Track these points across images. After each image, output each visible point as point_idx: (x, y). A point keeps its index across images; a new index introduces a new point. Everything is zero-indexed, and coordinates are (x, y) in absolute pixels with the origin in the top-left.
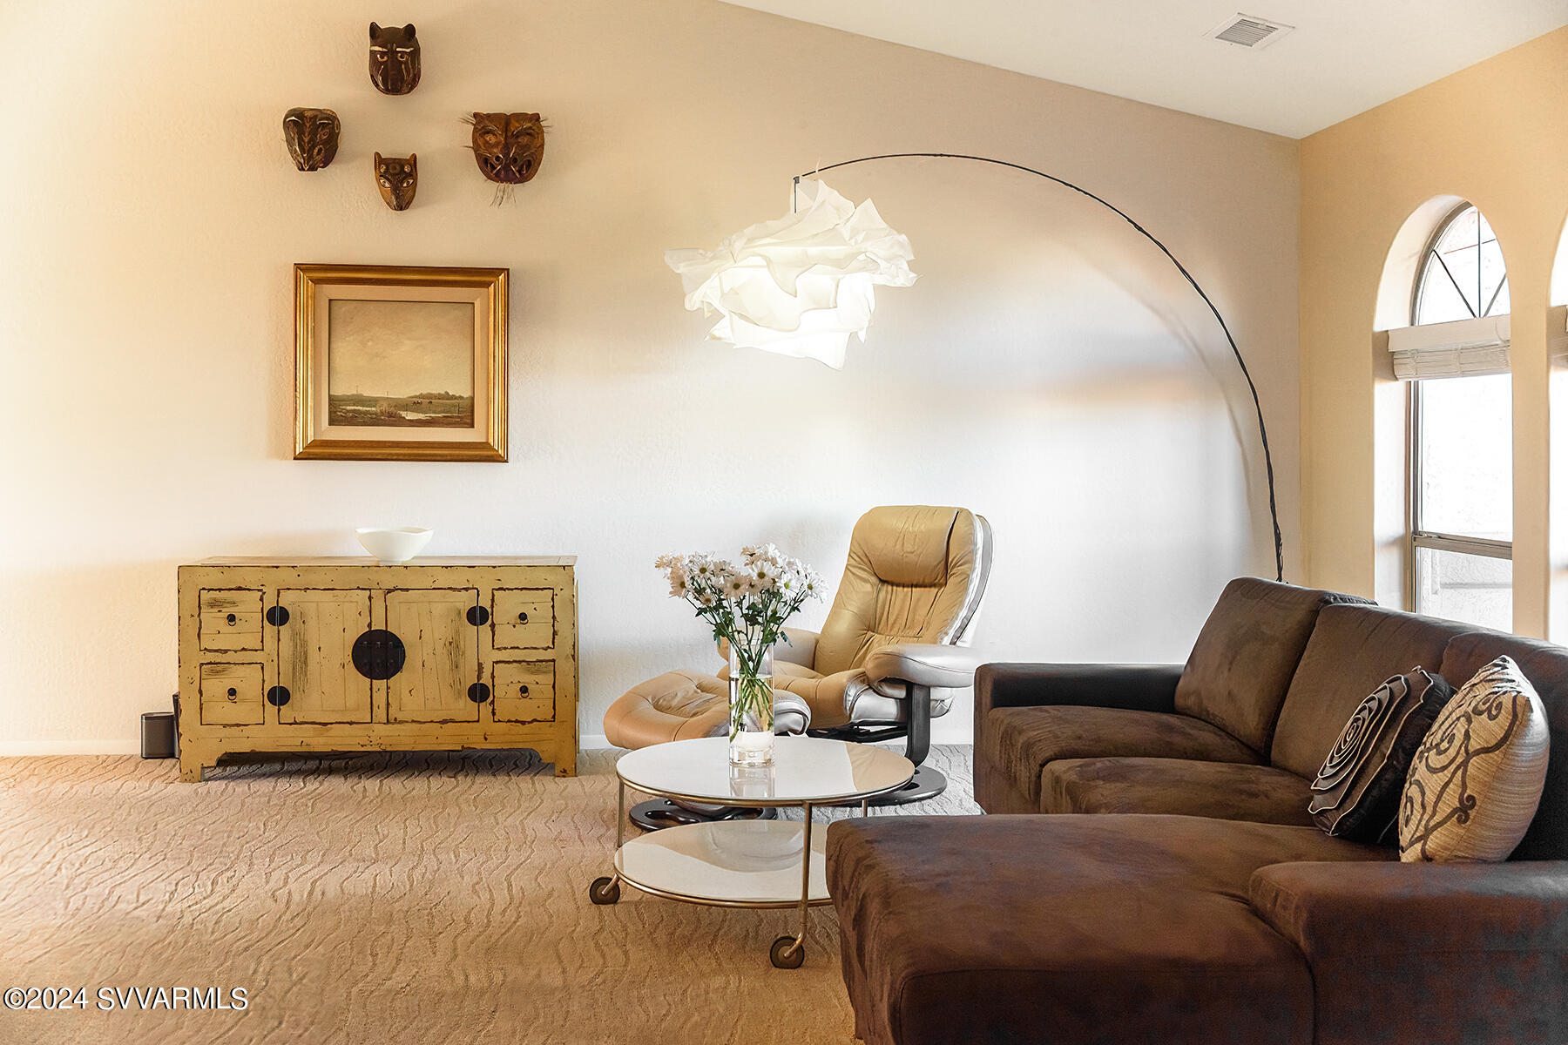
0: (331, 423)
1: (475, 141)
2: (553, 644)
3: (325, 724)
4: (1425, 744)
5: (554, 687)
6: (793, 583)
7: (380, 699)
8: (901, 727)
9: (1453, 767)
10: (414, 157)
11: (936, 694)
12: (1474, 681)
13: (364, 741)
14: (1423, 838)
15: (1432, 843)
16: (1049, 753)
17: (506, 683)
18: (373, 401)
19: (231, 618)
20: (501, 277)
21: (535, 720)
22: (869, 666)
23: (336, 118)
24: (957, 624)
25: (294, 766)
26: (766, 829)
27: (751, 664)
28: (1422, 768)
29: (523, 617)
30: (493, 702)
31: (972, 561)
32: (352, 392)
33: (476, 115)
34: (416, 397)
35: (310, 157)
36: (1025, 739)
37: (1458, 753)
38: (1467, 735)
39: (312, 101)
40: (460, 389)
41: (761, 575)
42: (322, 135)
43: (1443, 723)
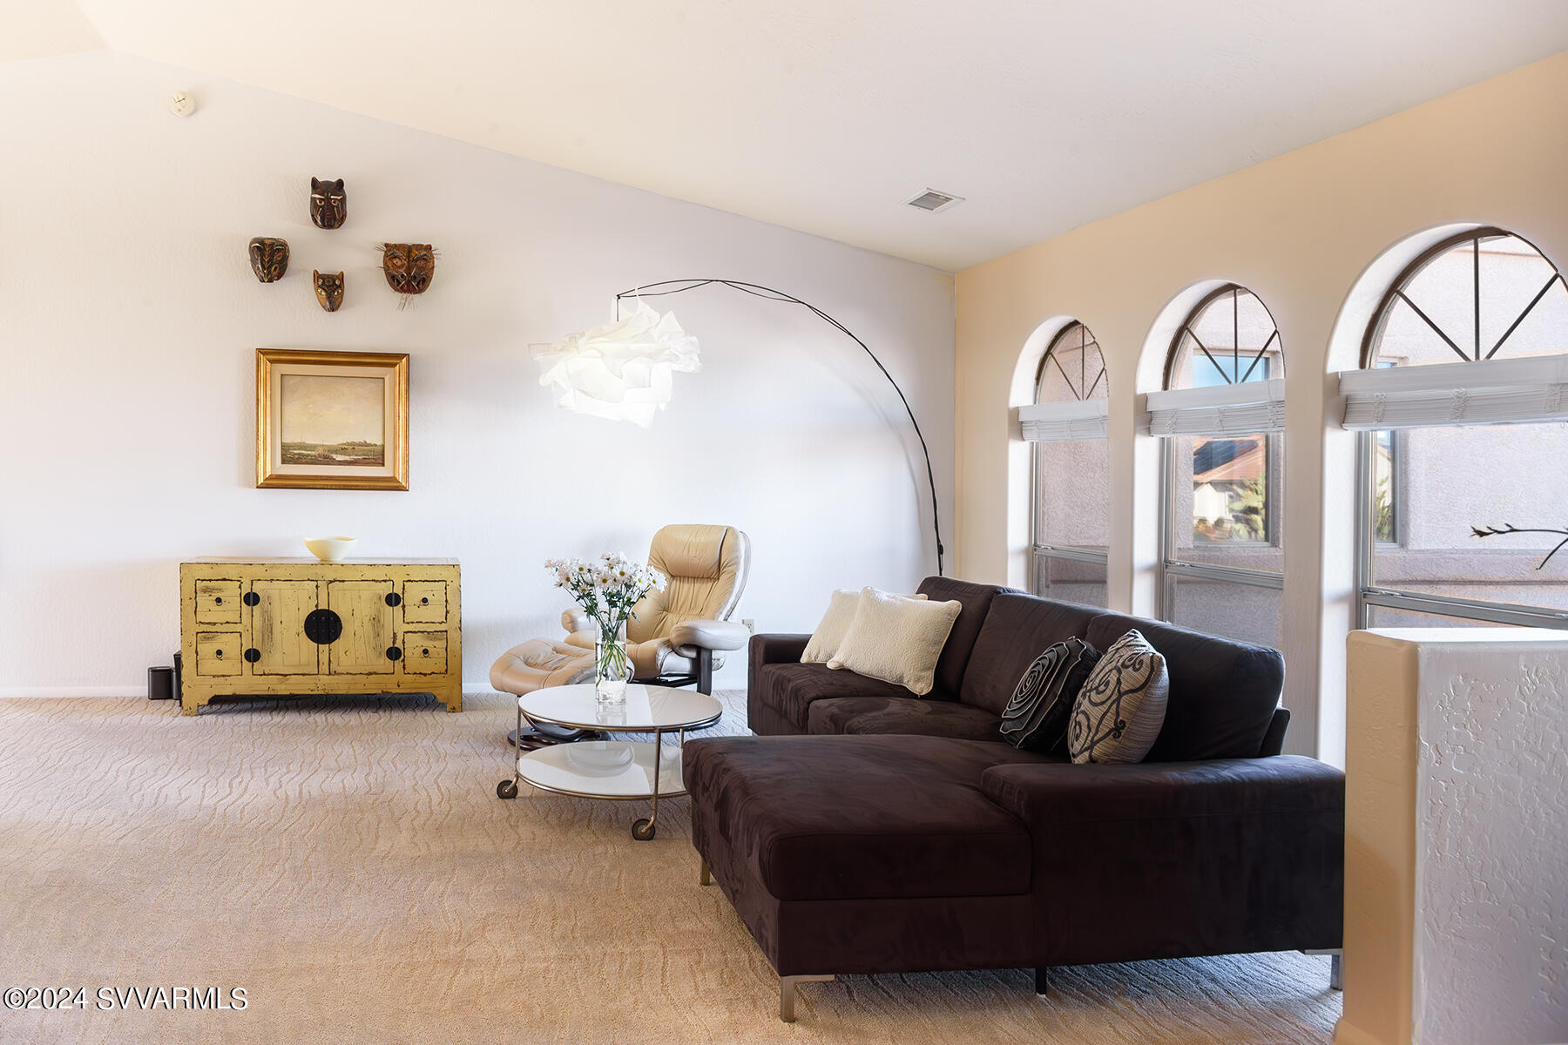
0: (284, 462)
1: (385, 263)
2: (446, 619)
3: (286, 675)
4: (1086, 687)
5: (446, 650)
6: (643, 579)
7: (324, 658)
8: (692, 678)
9: (1110, 702)
10: (342, 273)
11: (715, 655)
12: (1116, 646)
13: (313, 687)
14: (1091, 748)
15: (1096, 751)
16: (813, 695)
17: (412, 647)
18: (313, 447)
19: (219, 600)
20: (404, 360)
21: (433, 673)
22: (673, 636)
23: (287, 245)
24: (728, 607)
25: (261, 705)
26: (605, 748)
27: (610, 634)
28: (1086, 703)
29: (425, 600)
30: (403, 660)
31: (737, 564)
32: (297, 440)
33: (386, 245)
34: (342, 444)
35: (269, 273)
36: (794, 685)
37: (1113, 692)
38: (1119, 681)
39: (270, 232)
40: (375, 439)
41: (622, 574)
42: (277, 257)
43: (1099, 673)
